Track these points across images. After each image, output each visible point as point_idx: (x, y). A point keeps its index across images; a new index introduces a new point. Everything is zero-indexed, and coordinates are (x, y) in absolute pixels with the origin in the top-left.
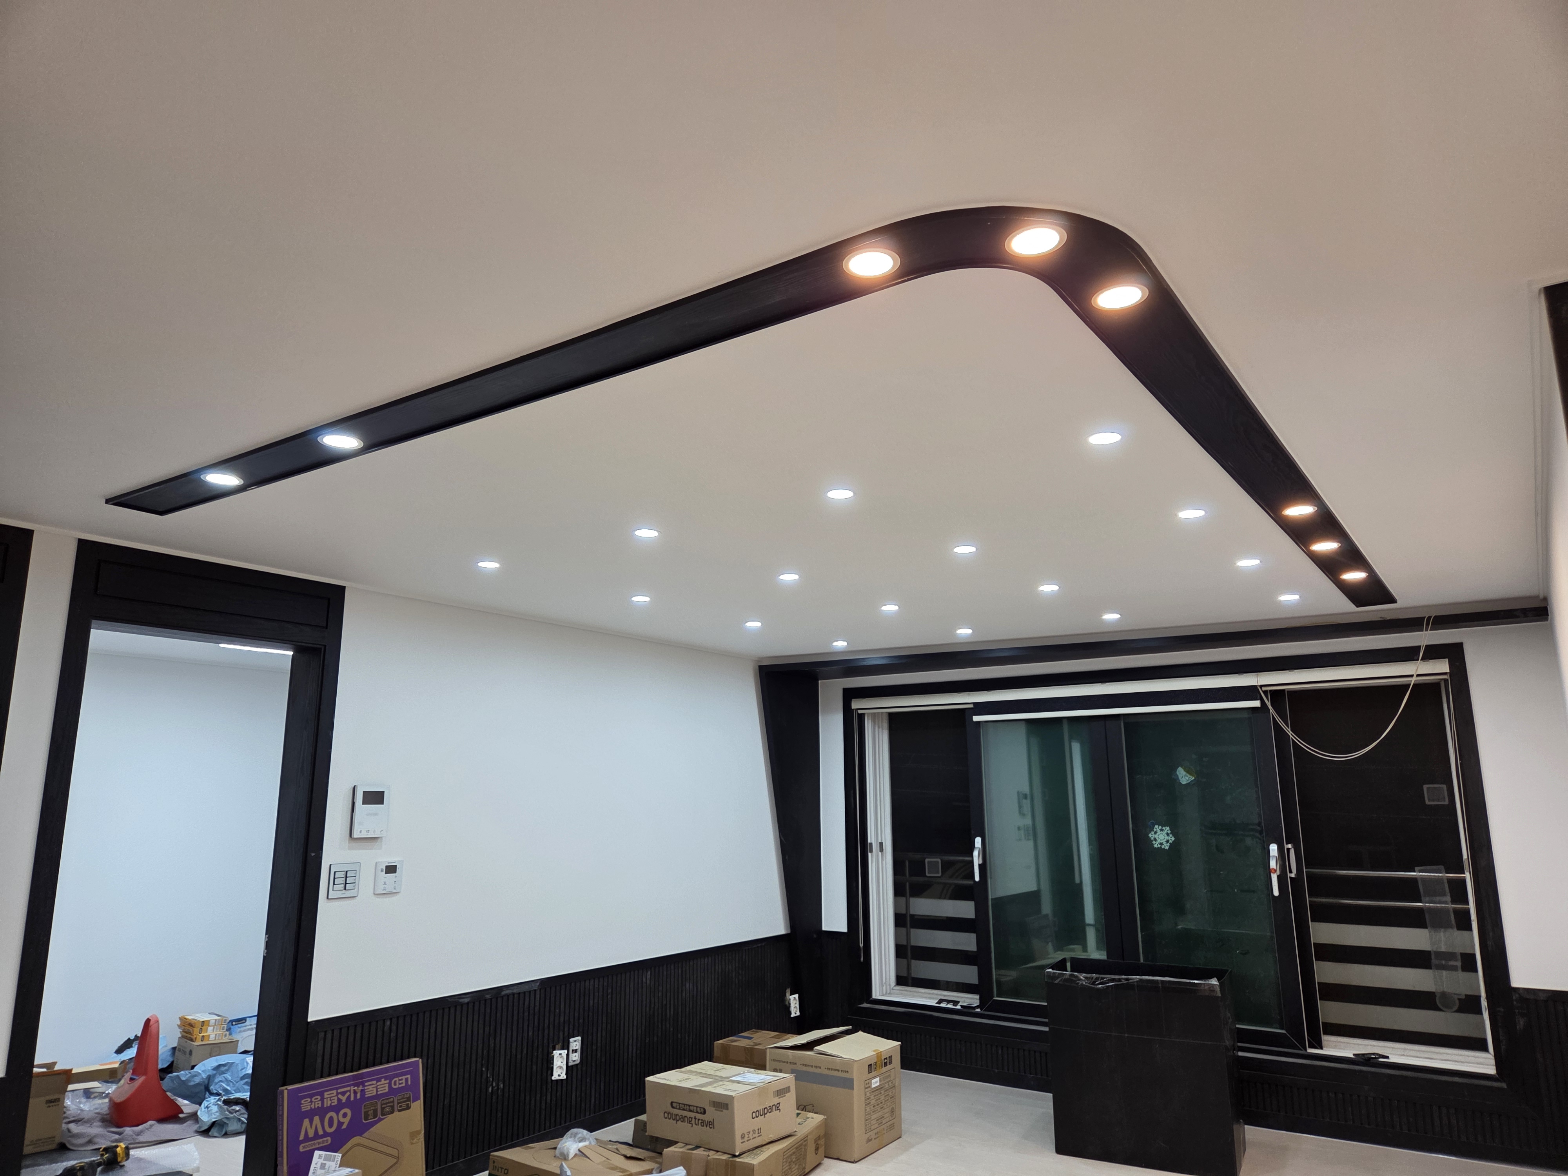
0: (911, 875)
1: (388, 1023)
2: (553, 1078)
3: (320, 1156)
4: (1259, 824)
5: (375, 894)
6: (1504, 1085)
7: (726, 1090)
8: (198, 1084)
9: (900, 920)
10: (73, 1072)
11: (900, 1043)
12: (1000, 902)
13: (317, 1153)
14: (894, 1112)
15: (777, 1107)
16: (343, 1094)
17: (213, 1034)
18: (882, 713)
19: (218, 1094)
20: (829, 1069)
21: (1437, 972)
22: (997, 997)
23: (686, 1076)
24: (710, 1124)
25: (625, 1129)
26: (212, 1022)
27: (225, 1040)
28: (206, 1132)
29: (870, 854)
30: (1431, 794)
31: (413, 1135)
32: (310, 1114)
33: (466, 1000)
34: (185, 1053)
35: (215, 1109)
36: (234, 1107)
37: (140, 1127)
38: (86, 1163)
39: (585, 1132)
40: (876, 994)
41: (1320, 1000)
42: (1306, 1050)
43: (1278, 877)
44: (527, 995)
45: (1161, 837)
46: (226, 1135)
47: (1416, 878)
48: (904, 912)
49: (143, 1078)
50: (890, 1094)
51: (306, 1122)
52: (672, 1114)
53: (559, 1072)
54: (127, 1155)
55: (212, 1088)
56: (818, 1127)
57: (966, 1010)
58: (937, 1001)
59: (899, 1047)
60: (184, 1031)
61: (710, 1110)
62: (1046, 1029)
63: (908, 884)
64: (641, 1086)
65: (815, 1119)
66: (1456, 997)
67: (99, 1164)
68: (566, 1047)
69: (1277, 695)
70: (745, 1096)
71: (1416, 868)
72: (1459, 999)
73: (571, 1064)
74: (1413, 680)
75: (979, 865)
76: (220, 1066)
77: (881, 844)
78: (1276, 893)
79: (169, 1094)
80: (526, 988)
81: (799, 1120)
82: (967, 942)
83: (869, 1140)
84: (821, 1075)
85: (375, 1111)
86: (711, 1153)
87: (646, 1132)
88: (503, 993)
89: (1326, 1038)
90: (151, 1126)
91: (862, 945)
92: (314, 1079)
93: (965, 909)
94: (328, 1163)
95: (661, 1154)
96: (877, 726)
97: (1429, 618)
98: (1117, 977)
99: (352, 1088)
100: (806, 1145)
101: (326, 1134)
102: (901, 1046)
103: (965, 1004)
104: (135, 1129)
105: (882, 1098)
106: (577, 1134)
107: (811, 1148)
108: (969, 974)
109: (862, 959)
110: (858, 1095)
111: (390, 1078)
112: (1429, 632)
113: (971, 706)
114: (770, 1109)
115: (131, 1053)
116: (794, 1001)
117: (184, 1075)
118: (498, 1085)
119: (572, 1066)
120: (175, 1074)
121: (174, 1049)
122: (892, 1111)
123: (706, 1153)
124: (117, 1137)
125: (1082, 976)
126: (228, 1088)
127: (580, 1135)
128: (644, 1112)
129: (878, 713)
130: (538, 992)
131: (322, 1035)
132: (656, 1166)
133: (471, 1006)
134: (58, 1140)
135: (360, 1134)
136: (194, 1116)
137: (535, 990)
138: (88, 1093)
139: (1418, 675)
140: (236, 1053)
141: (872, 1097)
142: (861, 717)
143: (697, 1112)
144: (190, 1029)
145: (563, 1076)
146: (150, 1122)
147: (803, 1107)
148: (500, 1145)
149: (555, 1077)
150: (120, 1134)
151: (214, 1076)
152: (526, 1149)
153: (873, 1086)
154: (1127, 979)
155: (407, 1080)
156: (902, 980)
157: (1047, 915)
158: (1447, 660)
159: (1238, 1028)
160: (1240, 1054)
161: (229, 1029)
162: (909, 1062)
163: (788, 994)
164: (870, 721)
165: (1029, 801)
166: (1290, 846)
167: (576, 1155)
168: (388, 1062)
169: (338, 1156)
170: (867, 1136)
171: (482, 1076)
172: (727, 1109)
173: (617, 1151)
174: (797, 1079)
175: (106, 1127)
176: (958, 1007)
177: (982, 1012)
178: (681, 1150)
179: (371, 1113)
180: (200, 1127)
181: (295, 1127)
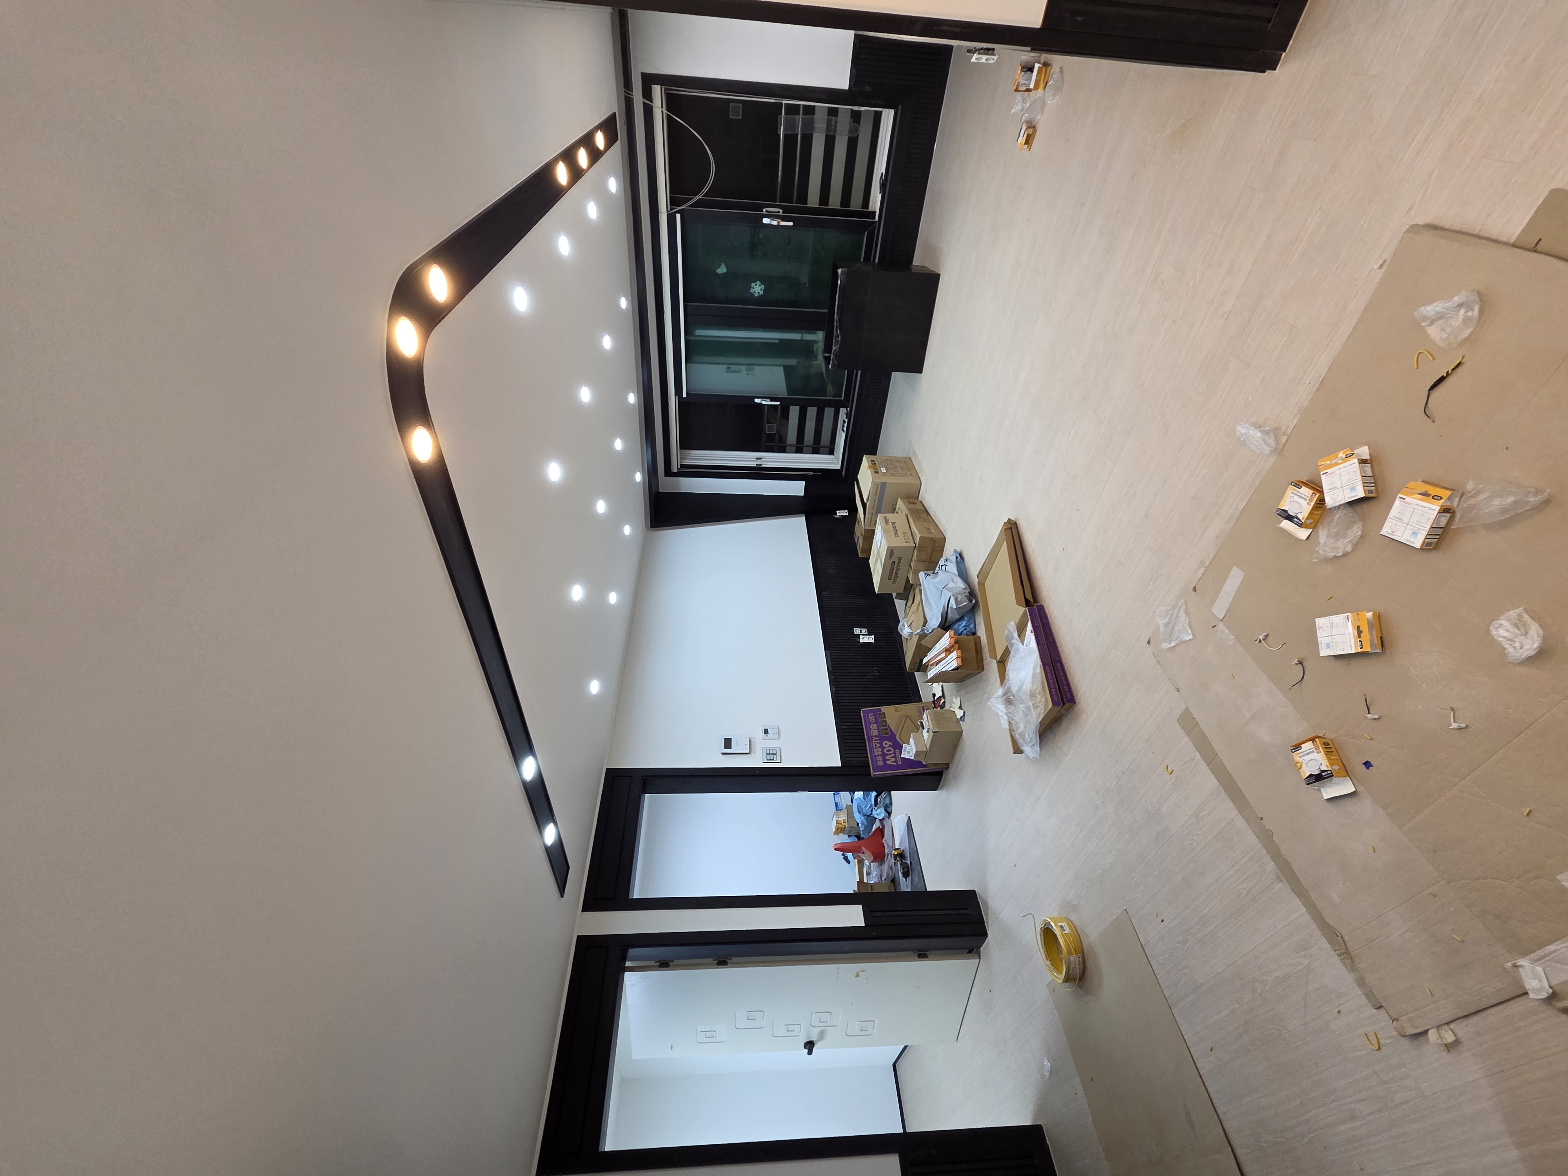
0: (775, 443)
1: (843, 727)
2: (873, 642)
3: (904, 754)
4: (752, 227)
5: (779, 739)
6: (900, 107)
7: (884, 550)
8: (867, 821)
9: (799, 450)
10: (859, 881)
11: (864, 455)
12: (790, 390)
13: (902, 756)
14: (899, 460)
15: (893, 523)
16: (876, 746)
17: (843, 817)
18: (680, 453)
19: (872, 810)
20: (876, 495)
21: (837, 133)
22: (841, 397)
23: (876, 572)
24: (900, 559)
25: (899, 604)
26: (837, 819)
27: (846, 811)
28: (889, 814)
29: (763, 466)
30: (736, 115)
31: (897, 710)
32: (885, 760)
33: (834, 688)
34: (851, 830)
35: (879, 811)
36: (878, 802)
37: (886, 845)
38: (901, 867)
39: (900, 624)
40: (838, 467)
41: (849, 208)
42: (876, 222)
43: (782, 221)
44: (832, 657)
45: (757, 289)
46: (891, 804)
47: (785, 135)
48: (794, 448)
49: (863, 848)
50: (889, 462)
51: (888, 762)
52: (894, 579)
53: (871, 639)
54: (898, 849)
55: (869, 814)
56: (903, 501)
57: (848, 417)
58: (843, 432)
59: (867, 456)
60: (840, 832)
61: (893, 559)
62: (860, 372)
63: (779, 445)
64: (880, 596)
65: (900, 504)
66: (852, 124)
67: (902, 861)
68: (858, 636)
69: (673, 202)
70: (888, 540)
71: (779, 133)
72: (853, 122)
73: (867, 633)
74: (665, 111)
75: (771, 401)
76: (859, 811)
77: (757, 459)
78: (791, 224)
79: (870, 835)
80: (829, 658)
81: (900, 512)
82: (812, 412)
83: (911, 475)
84: (879, 499)
85: (885, 729)
86: (913, 559)
87: (901, 593)
88: (831, 670)
89: (870, 209)
90: (885, 840)
91: (812, 473)
92: (868, 761)
93: (794, 411)
94: (907, 750)
95: (912, 585)
96: (688, 457)
97: (625, 91)
98: (835, 328)
99: (874, 741)
100: (912, 509)
101: (894, 753)
102: (866, 455)
103: (845, 417)
104: (886, 848)
105: (891, 467)
106: (901, 628)
107: (913, 506)
108: (829, 412)
109: (820, 474)
110: (889, 480)
111: (870, 723)
112: (634, 94)
113: (677, 397)
114: (894, 527)
115: (850, 855)
116: (840, 513)
117: (862, 828)
118: (875, 670)
119: (868, 632)
120: (861, 833)
121: (849, 836)
122: (898, 461)
123: (913, 561)
124: (889, 856)
125: (834, 348)
126: (869, 805)
127: (901, 627)
128: (891, 594)
129: (680, 456)
130: (831, 651)
131: (848, 759)
132: (918, 588)
133: (836, 686)
134: (889, 883)
135: (895, 736)
136: (881, 821)
137: (830, 653)
138: (868, 874)
139: (662, 107)
140: (852, 805)
141: (890, 472)
142: (683, 466)
143: (894, 566)
144: (840, 829)
145: (873, 637)
146: (883, 841)
147: (893, 510)
148: (903, 667)
149: (873, 641)
150: (888, 855)
151: (863, 813)
152: (906, 654)
153: (885, 471)
154: (837, 322)
155: (871, 716)
156: (831, 452)
157: (797, 362)
158: (653, 86)
159: (864, 260)
160: (877, 261)
161: (840, 810)
162: (873, 451)
163: (837, 517)
164: (685, 461)
165: (731, 366)
166: (764, 210)
167: (910, 628)
168: (862, 726)
169: (904, 745)
170: (909, 476)
171: (871, 679)
172: (893, 550)
173: (910, 607)
174: (880, 513)
175: (884, 863)
176: (846, 420)
177: (850, 406)
178: (911, 574)
179: (885, 732)
180: (887, 817)
181: (891, 767)
